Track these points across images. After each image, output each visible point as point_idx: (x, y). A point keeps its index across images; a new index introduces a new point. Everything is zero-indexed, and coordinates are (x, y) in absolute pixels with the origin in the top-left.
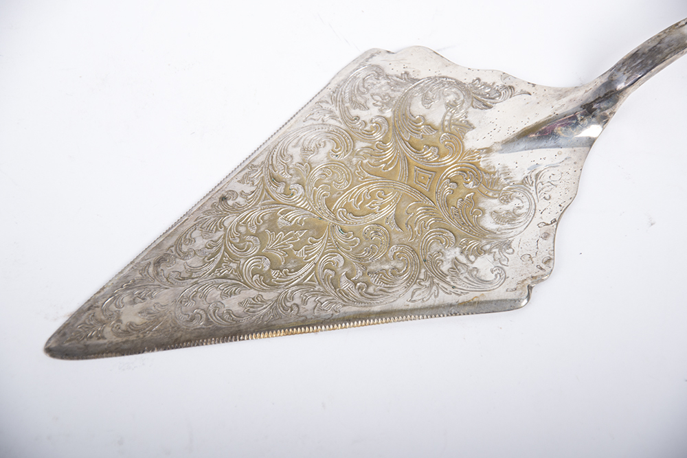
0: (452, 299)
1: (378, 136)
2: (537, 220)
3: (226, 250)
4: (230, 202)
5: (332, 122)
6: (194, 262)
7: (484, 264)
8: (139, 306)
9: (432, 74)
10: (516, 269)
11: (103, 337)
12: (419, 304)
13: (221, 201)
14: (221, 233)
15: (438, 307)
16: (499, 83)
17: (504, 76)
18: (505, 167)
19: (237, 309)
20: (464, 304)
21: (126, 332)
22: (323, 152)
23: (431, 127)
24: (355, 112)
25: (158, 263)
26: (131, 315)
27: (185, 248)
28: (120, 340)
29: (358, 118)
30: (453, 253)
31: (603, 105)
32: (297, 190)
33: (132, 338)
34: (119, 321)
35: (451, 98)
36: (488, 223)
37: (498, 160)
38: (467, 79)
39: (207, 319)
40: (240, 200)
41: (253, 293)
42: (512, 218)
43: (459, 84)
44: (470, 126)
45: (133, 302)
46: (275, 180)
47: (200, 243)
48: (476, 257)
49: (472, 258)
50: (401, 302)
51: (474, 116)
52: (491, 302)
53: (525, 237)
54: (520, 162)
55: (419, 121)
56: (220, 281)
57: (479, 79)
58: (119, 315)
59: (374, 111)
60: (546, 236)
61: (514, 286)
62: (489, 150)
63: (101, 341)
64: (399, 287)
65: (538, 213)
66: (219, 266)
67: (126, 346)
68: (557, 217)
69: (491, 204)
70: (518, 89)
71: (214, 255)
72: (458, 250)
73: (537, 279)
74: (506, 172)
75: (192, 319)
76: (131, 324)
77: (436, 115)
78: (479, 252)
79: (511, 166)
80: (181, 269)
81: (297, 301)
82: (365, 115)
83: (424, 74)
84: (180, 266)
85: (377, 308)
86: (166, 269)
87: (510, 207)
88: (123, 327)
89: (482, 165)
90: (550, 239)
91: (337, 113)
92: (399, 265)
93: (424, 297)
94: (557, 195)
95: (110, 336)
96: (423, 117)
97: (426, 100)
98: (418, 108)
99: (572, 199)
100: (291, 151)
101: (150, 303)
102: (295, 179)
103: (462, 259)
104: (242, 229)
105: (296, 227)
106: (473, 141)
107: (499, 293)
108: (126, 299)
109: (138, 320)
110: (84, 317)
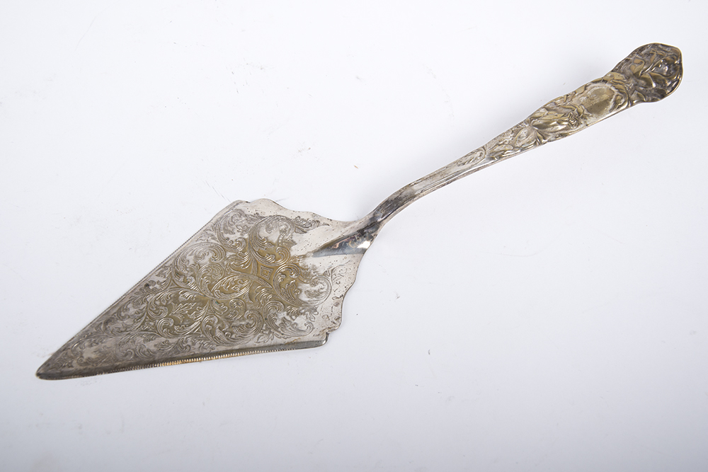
0: (281, 341)
1: (240, 249)
2: (332, 296)
3: (148, 315)
4: (151, 287)
5: (213, 241)
6: (128, 322)
7: (301, 321)
8: (94, 348)
9: (272, 214)
10: (319, 323)
11: (72, 366)
12: (262, 344)
13: (145, 287)
14: (145, 305)
15: (273, 346)
16: (311, 219)
17: (314, 215)
18: (314, 266)
19: (153, 348)
20: (289, 344)
21: (86, 363)
22: (207, 258)
23: (271, 243)
24: (226, 236)
25: (106, 323)
26: (89, 353)
27: (123, 314)
28: (82, 368)
29: (228, 239)
30: (283, 314)
31: (370, 230)
32: (191, 280)
33: (90, 367)
34: (82, 357)
35: (283, 227)
36: (304, 297)
37: (310, 262)
38: (293, 217)
39: (135, 355)
40: (157, 286)
41: (163, 339)
42: (317, 294)
43: (288, 219)
44: (294, 243)
45: (91, 346)
46: (178, 274)
47: (132, 311)
48: (296, 317)
49: (294, 317)
50: (251, 343)
51: (296, 237)
52: (304, 342)
53: (325, 305)
54: (323, 263)
55: (264, 240)
56: (143, 332)
57: (299, 217)
58: (82, 353)
59: (238, 235)
60: (337, 305)
61: (318, 333)
62: (304, 256)
63: (71, 369)
64: (251, 334)
65: (333, 292)
66: (143, 324)
67: (85, 371)
68: (343, 293)
69: (306, 287)
70: (322, 223)
71: (140, 318)
72: (285, 313)
73: (332, 329)
74: (314, 268)
75: (126, 355)
76: (89, 358)
77: (274, 237)
78: (298, 314)
79: (317, 265)
80: (120, 326)
81: (190, 343)
82: (232, 237)
83: (267, 214)
84: (119, 324)
85: (237, 347)
86: (111, 326)
87: (316, 288)
88: (84, 360)
89: (300, 264)
90: (340, 306)
91: (216, 236)
92: (251, 322)
93: (265, 340)
94: (344, 281)
95: (76, 366)
96: (267, 238)
97: (269, 229)
98: (263, 233)
99: (353, 284)
100: (188, 257)
101: (101, 346)
102: (190, 273)
103: (288, 318)
104: (158, 303)
105: (190, 301)
106: (295, 251)
107: (309, 337)
108: (87, 344)
109: (93, 356)
110: (61, 355)
